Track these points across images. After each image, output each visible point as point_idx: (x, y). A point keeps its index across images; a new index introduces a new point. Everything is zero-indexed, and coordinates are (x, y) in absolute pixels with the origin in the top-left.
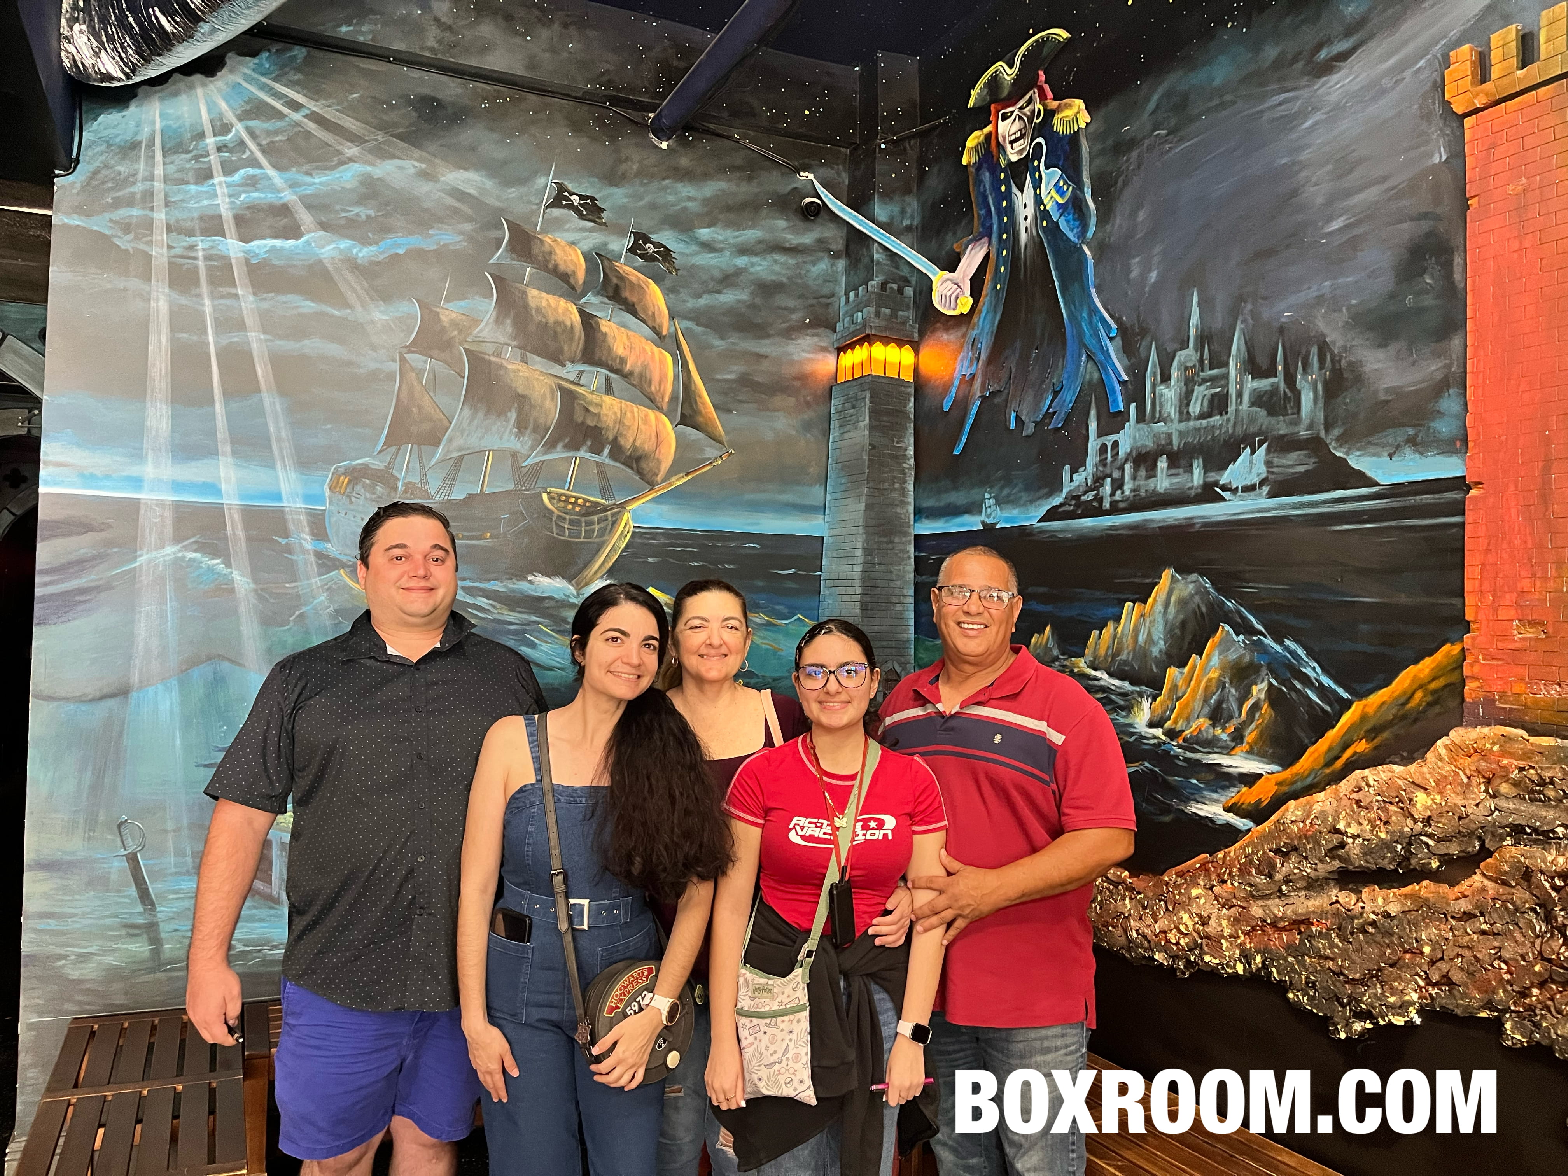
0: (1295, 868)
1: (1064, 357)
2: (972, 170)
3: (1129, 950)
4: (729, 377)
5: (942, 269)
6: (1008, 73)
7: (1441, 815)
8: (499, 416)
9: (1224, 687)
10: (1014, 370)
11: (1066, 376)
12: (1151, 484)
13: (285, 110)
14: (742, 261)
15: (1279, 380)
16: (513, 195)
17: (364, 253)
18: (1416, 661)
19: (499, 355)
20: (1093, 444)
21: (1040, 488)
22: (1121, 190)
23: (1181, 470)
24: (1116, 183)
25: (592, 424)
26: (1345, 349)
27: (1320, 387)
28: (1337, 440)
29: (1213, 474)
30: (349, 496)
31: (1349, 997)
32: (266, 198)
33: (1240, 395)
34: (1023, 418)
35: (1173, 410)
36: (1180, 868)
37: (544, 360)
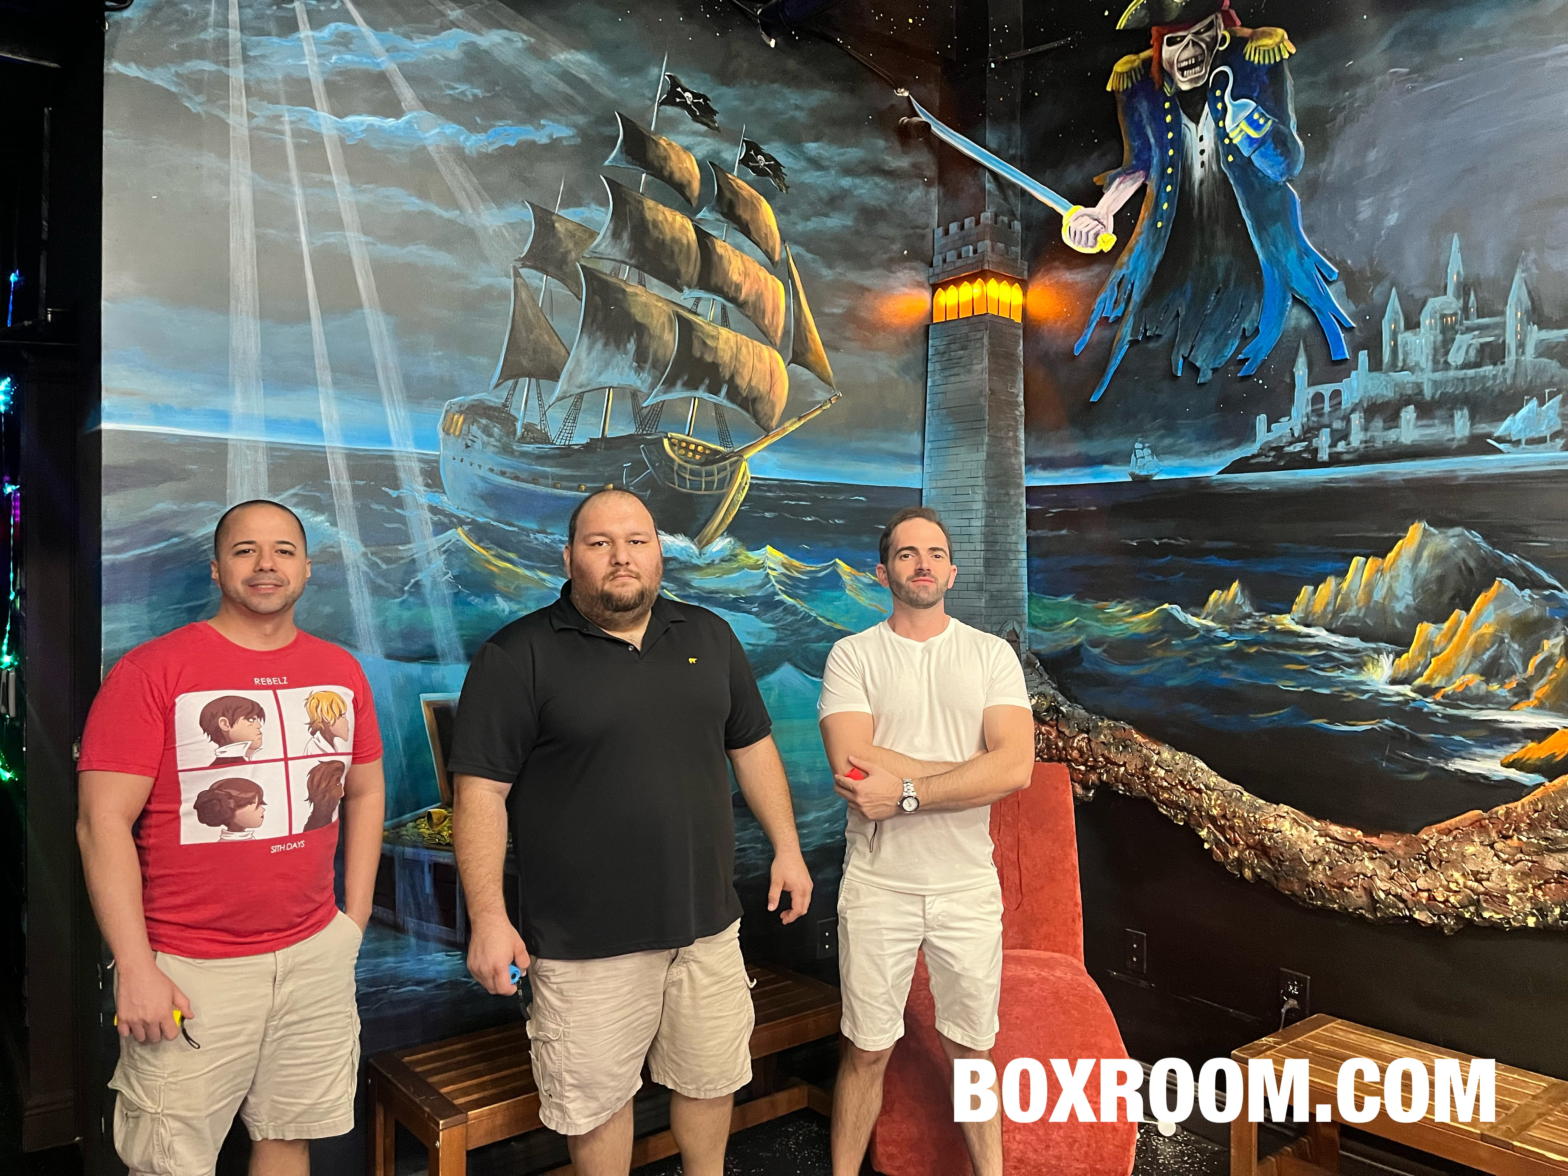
1: (1260, 302)
2: (1121, 98)
3: (1375, 910)
4: (835, 310)
5: (1075, 203)
8: (618, 347)
9: (1502, 641)
10: (1182, 313)
11: (1263, 321)
12: (1392, 435)
14: (846, 182)
16: (627, 86)
17: (471, 141)
19: (616, 276)
20: (1303, 393)
21: (1220, 438)
22: (1342, 128)
23: (1436, 421)
24: (1334, 119)
25: (710, 360)
29: (1484, 425)
30: (463, 439)
32: (360, 63)
33: (1521, 345)
34: (1198, 364)
35: (1424, 359)
36: (1443, 825)
37: (662, 284)
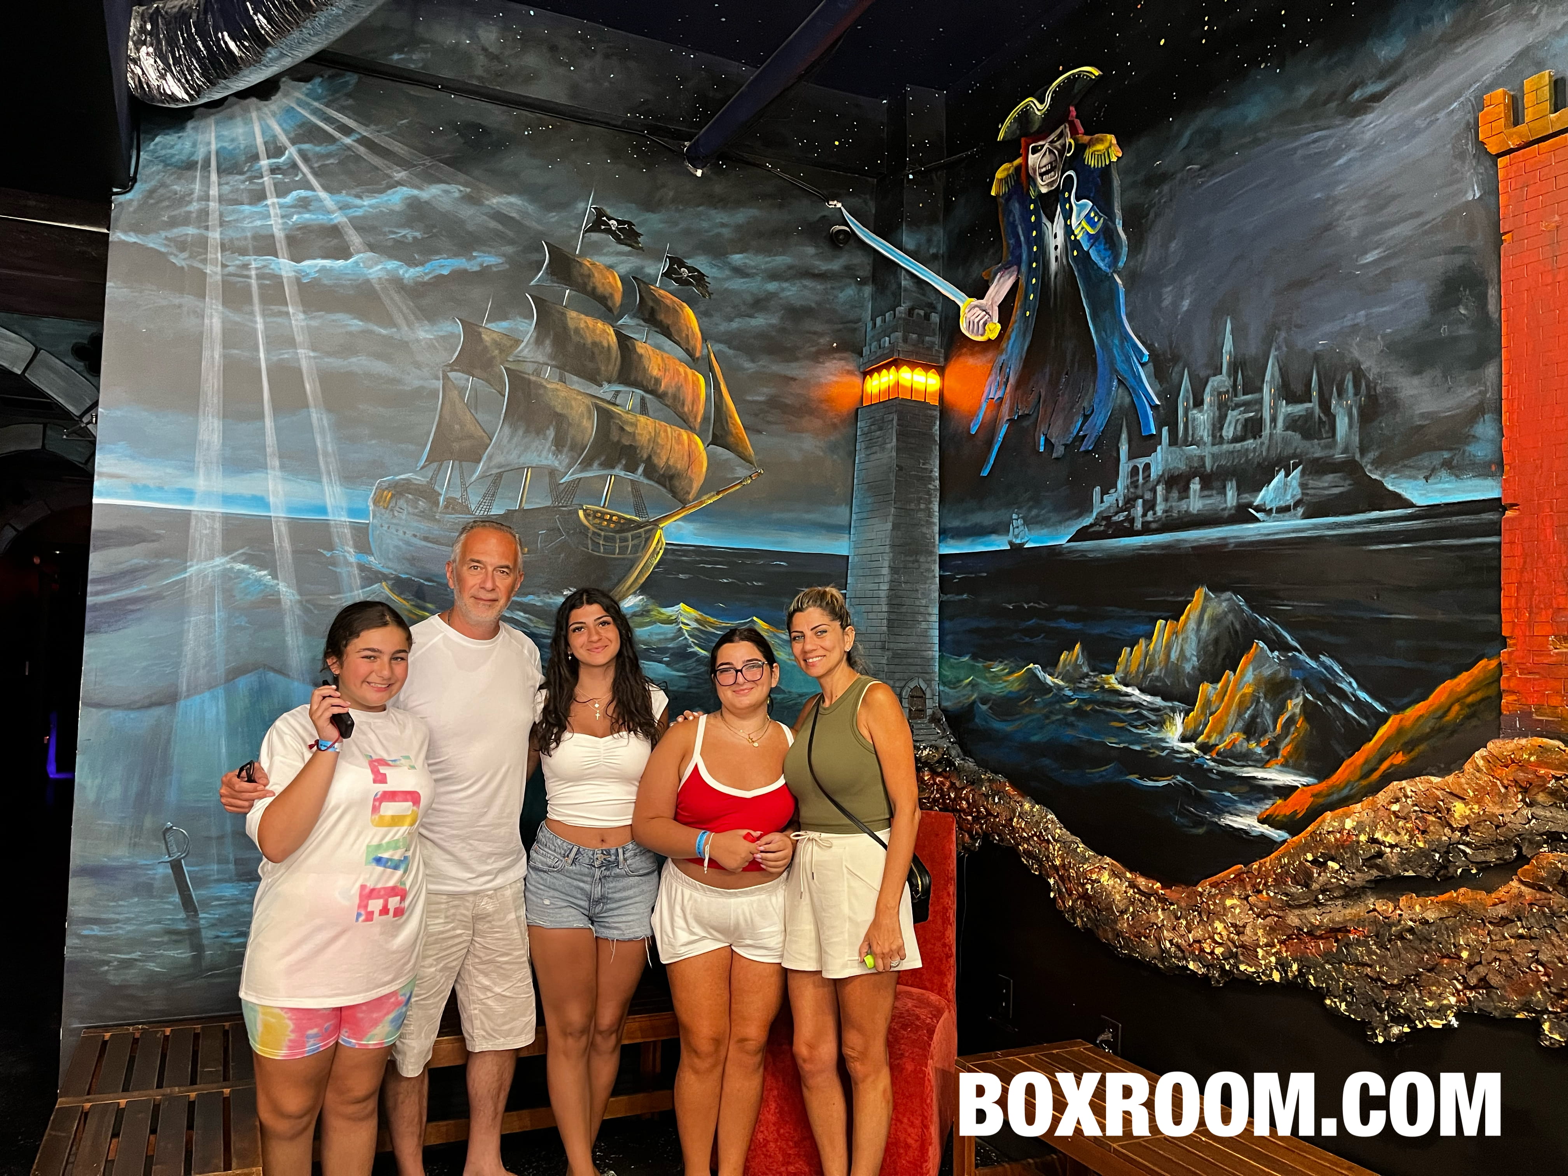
0: (1332, 877)
1: (1094, 383)
2: (1002, 201)
3: (1162, 960)
4: (759, 398)
5: (970, 296)
6: (1039, 108)
7: (1478, 823)
8: (538, 434)
9: (1258, 702)
10: (1043, 394)
11: (1097, 400)
12: (1183, 506)
13: (337, 134)
14: (772, 286)
15: (1313, 405)
16: (553, 220)
17: (409, 273)
18: (1454, 676)
19: (538, 375)
20: (1125, 467)
21: (1069, 509)
22: (1153, 222)
23: (1214, 492)
24: (1148, 215)
25: (627, 443)
26: (1380, 376)
27: (1355, 411)
28: (1372, 463)
29: (1246, 495)
30: (392, 510)
31: (1388, 1001)
32: (317, 219)
33: (1274, 420)
34: (1053, 441)
35: (1206, 434)
36: (1214, 879)
37: (581, 380)
